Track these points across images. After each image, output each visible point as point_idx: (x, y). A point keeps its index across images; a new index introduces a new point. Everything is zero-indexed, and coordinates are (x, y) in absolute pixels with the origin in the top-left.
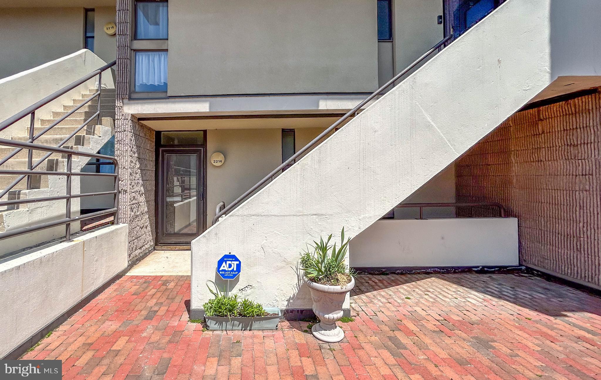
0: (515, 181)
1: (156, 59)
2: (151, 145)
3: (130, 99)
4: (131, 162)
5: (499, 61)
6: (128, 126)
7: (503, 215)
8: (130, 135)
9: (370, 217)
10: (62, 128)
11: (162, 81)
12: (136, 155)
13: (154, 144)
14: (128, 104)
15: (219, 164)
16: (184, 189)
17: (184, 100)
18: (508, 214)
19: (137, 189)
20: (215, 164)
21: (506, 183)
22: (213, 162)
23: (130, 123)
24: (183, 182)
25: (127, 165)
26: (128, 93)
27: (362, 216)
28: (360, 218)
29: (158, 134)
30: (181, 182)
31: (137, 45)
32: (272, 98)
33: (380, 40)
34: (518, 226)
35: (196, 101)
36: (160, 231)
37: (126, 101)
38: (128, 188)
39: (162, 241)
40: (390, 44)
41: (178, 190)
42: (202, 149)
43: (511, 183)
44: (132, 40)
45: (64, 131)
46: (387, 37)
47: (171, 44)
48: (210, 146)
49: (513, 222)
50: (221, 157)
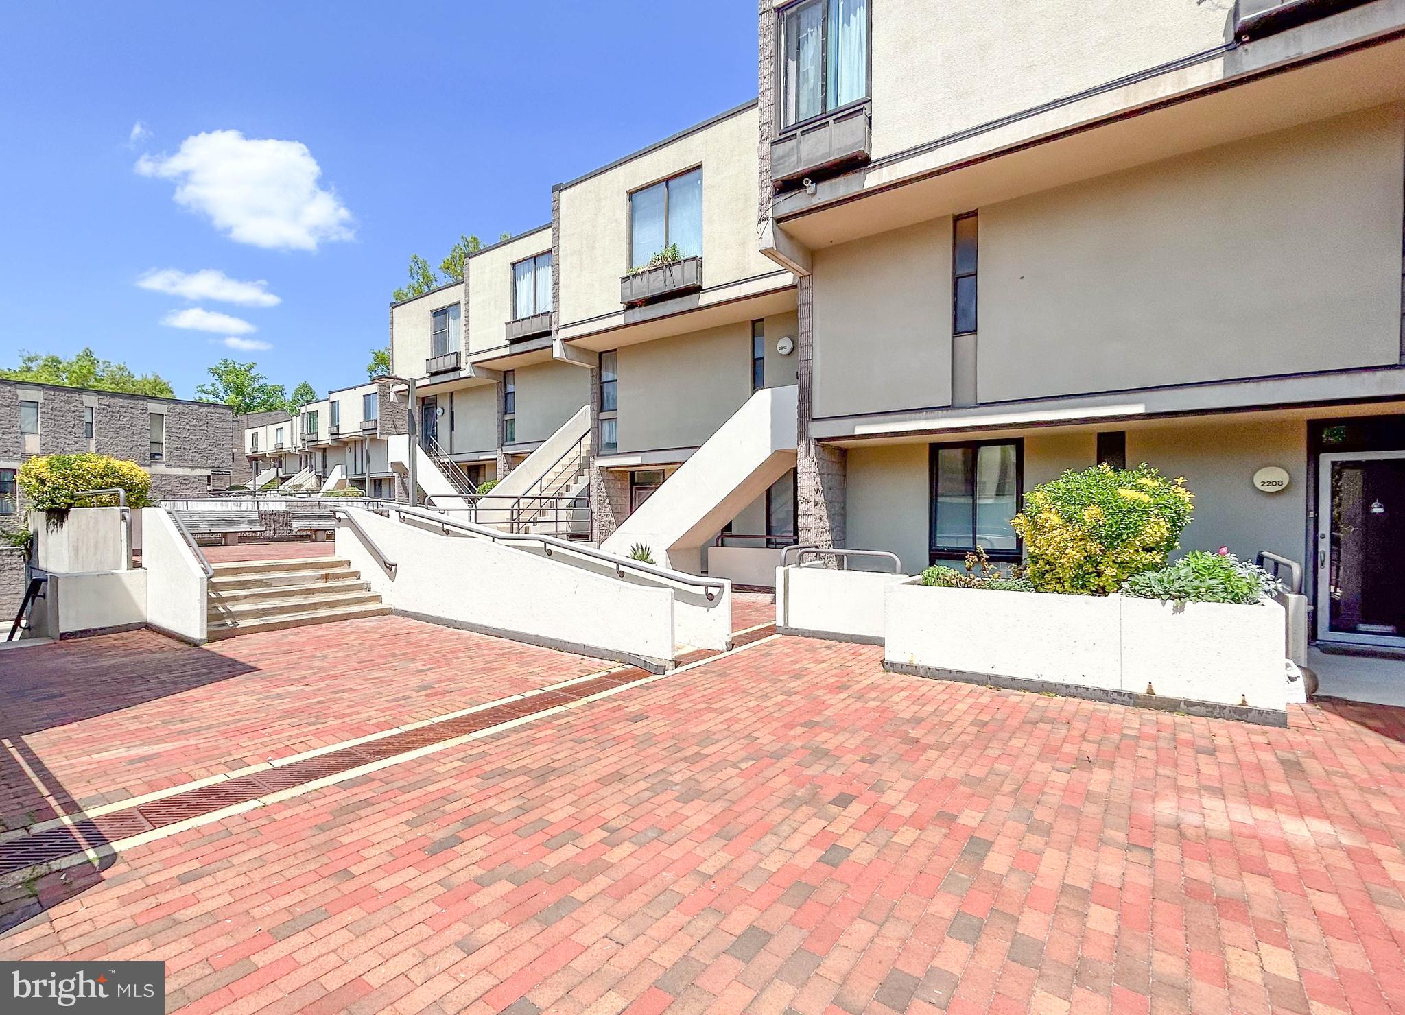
3: (598, 456)
8: (598, 481)
11: (615, 441)
12: (606, 494)
29: (632, 474)
37: (596, 457)
44: (599, 413)
47: (618, 414)
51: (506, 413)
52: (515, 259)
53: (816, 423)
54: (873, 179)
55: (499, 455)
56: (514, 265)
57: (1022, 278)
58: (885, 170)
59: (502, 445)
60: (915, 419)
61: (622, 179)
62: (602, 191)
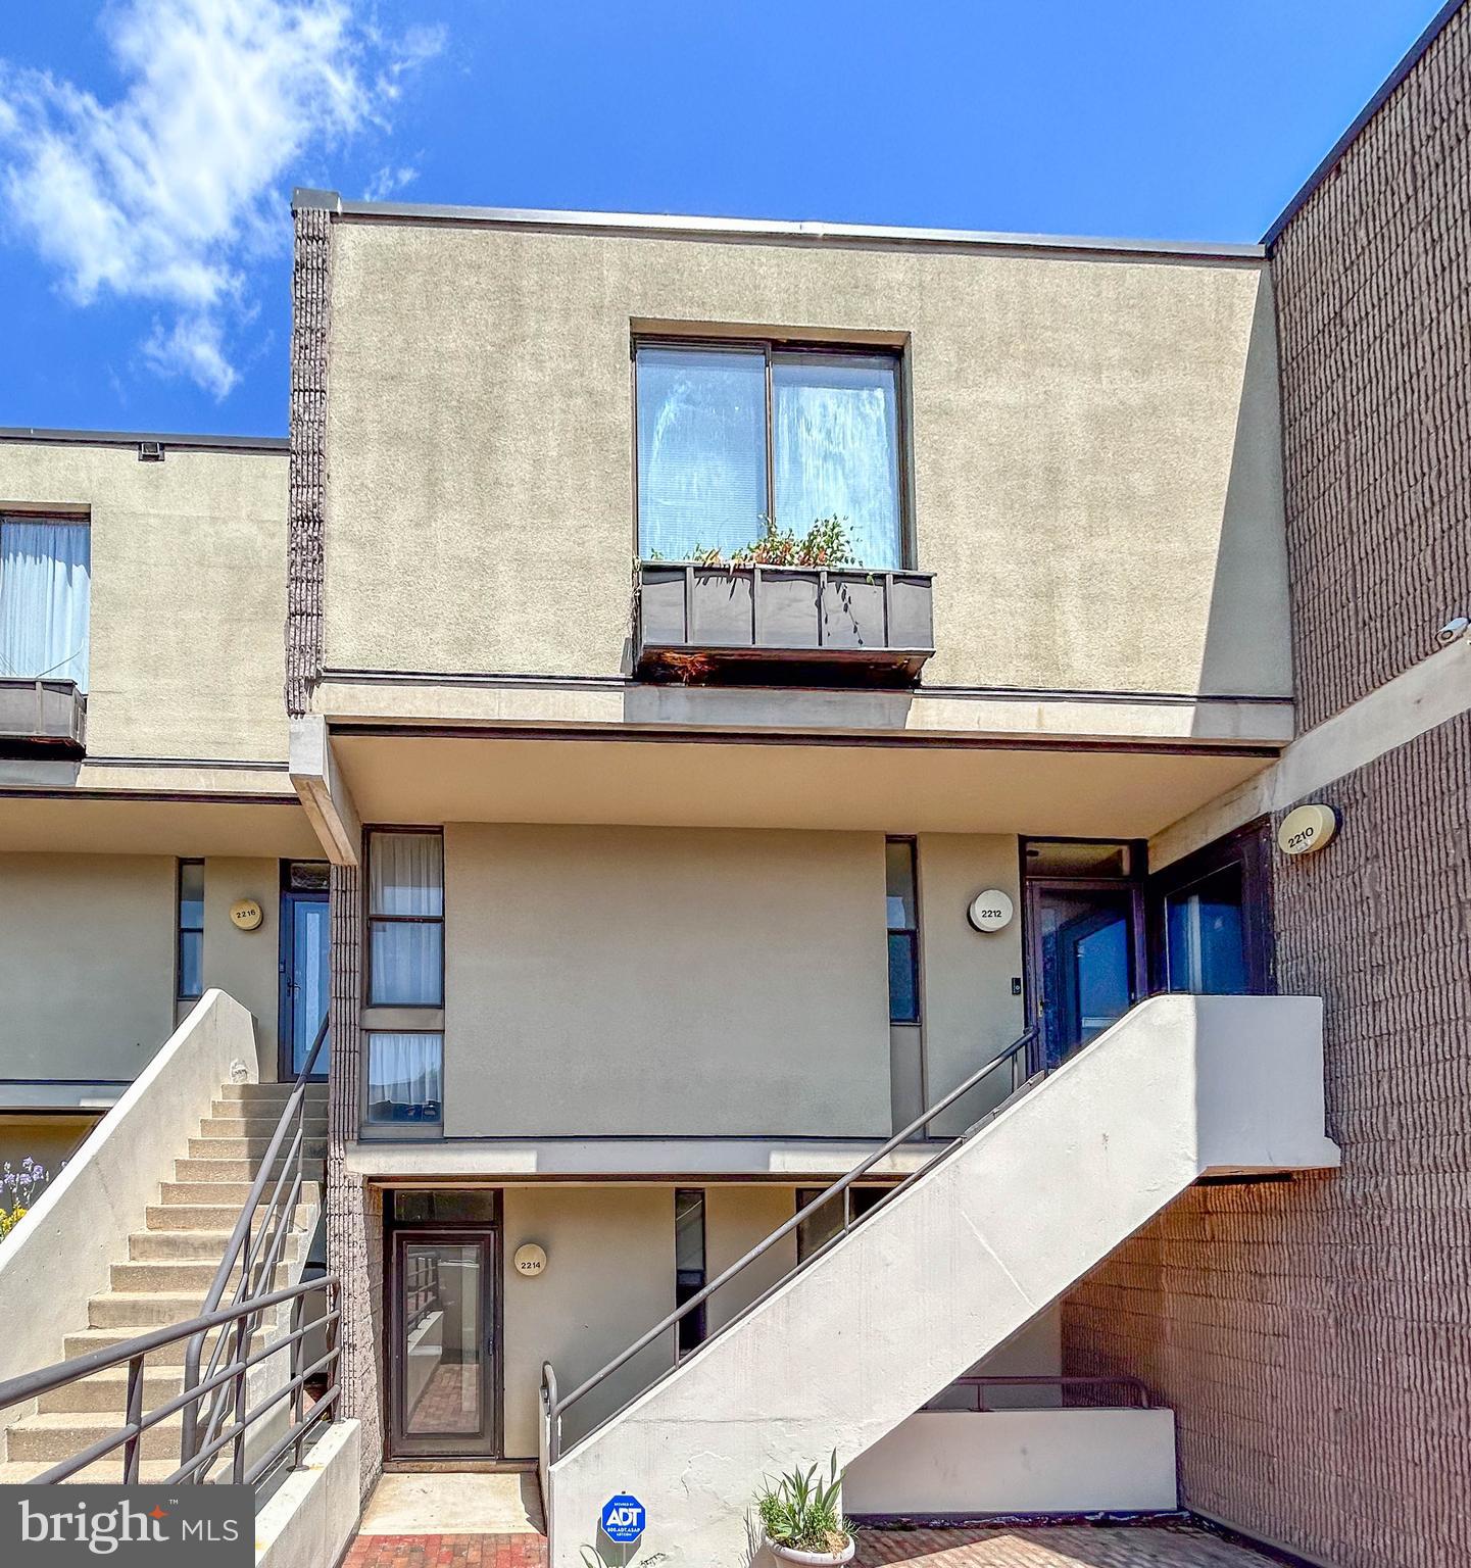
0: (1168, 1329)
1: (414, 1048)
2: (378, 1228)
3: (361, 1141)
6: (356, 1201)
7: (1145, 1403)
8: (359, 1219)
9: (880, 1424)
10: (223, 1210)
12: (367, 1261)
13: (381, 1223)
14: (355, 1152)
15: (534, 1271)
17: (482, 1145)
18: (1156, 1400)
19: (367, 1337)
20: (525, 1271)
21: (1155, 1334)
22: (519, 1267)
23: (359, 1194)
26: (356, 1129)
27: (866, 1421)
28: (861, 1425)
29: (388, 1193)
31: (374, 1019)
32: (669, 1145)
33: (895, 1021)
34: (1177, 1427)
35: (506, 1150)
36: (394, 1426)
37: (351, 1145)
38: (356, 1339)
39: (398, 1451)
40: (914, 1032)
42: (492, 1233)
43: (1163, 1334)
44: (361, 1008)
45: (228, 1217)
46: (910, 1015)
48: (511, 1227)
49: (1164, 1419)
50: (539, 1257)
61: (612, 277)
62: (529, 283)
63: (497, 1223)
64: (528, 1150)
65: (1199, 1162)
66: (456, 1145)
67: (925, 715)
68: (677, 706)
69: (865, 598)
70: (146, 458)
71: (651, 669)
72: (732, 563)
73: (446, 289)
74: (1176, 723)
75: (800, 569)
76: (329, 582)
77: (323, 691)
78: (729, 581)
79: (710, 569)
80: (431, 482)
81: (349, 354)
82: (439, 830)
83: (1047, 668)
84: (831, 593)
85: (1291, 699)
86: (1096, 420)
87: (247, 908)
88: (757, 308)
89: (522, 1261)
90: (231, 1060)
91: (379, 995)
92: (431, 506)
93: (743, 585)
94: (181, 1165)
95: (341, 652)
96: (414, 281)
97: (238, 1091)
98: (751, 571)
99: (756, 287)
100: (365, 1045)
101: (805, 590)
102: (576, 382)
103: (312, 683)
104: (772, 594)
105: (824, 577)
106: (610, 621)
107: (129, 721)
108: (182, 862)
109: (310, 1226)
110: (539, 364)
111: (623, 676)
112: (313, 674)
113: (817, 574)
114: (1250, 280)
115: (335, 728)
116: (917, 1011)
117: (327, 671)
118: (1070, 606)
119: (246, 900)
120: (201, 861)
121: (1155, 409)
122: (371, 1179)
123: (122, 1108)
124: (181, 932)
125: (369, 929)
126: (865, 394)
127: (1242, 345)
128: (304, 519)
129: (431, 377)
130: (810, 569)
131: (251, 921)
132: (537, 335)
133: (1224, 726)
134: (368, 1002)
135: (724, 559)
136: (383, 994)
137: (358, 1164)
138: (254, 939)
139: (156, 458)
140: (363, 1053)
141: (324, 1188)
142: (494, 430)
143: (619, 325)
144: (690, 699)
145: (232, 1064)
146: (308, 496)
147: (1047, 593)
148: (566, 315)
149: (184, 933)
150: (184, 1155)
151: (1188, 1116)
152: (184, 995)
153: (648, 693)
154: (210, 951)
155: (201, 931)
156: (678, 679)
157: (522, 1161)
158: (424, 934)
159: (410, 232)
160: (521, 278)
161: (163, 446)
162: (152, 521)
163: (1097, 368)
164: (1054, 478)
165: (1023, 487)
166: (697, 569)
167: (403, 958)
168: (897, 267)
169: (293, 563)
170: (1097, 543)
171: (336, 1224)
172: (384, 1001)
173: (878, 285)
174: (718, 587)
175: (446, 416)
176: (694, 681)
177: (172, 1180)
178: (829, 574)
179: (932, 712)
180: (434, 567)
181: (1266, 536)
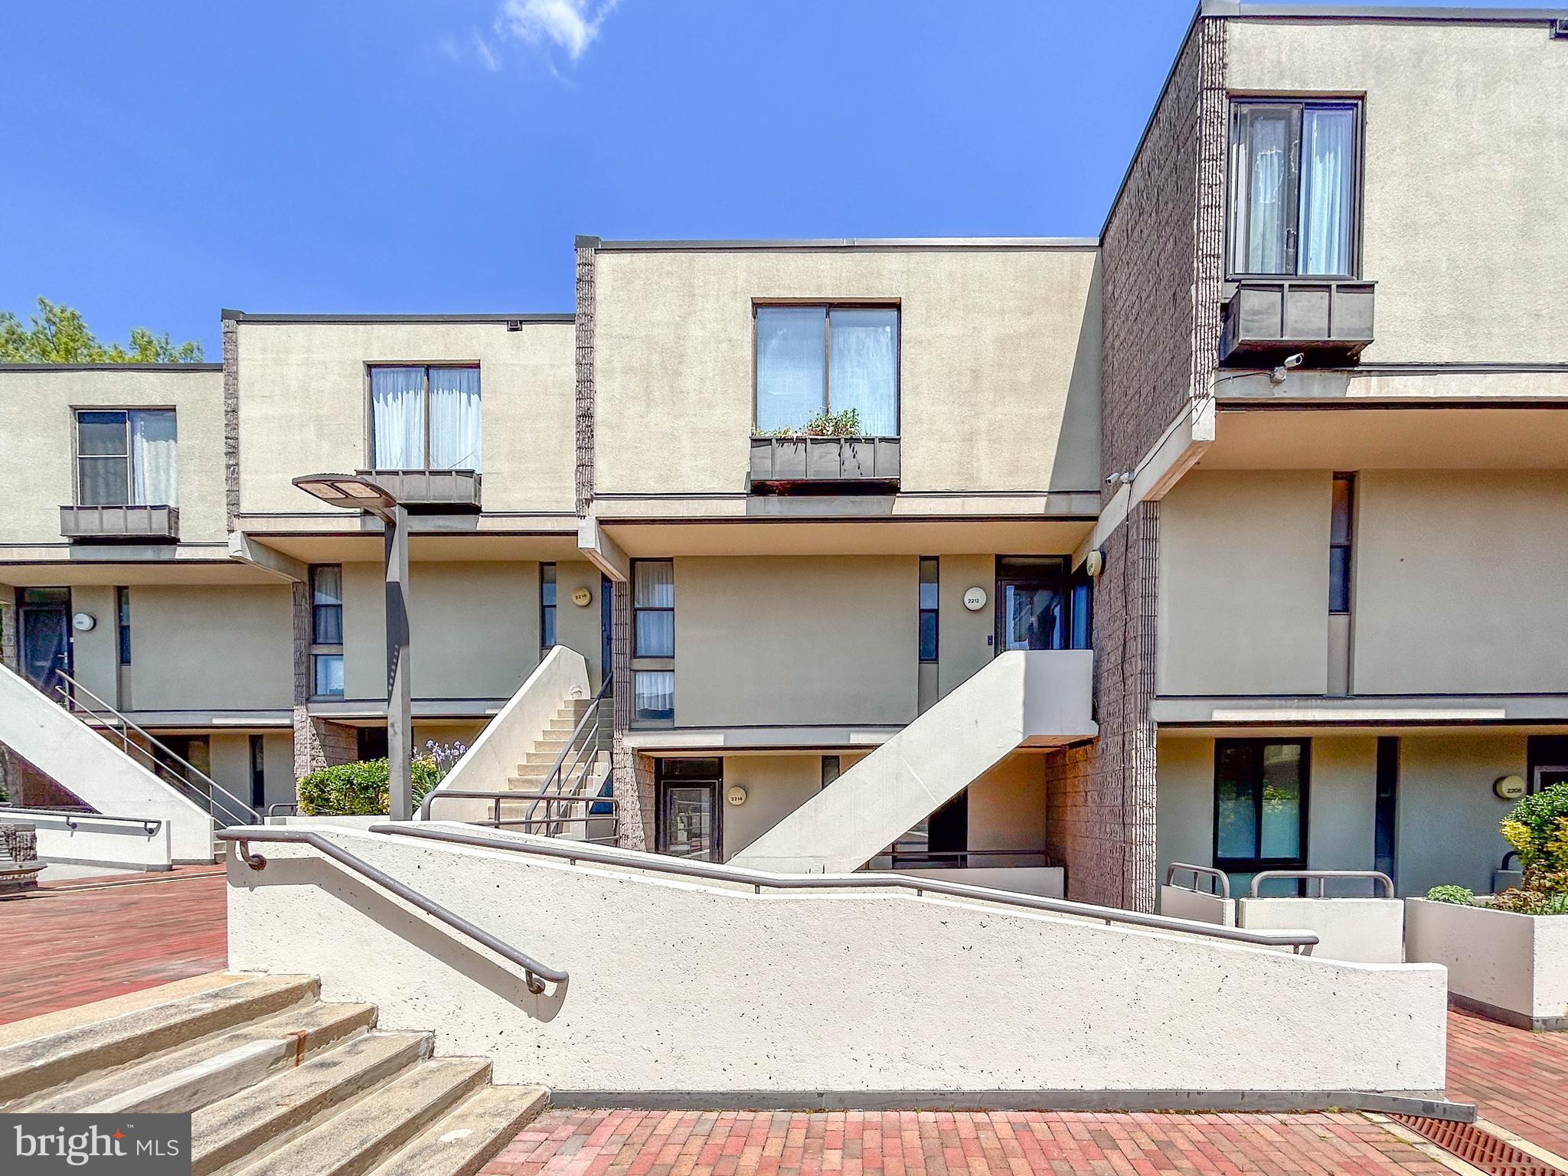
1: (660, 680)
2: (650, 779)
3: (631, 729)
4: (633, 802)
5: (976, 722)
6: (629, 762)
7: (1049, 864)
8: (630, 771)
11: (668, 707)
12: (637, 794)
13: (653, 775)
14: (628, 735)
15: (738, 802)
16: (691, 835)
17: (694, 731)
19: (637, 834)
20: (734, 802)
22: (730, 800)
23: (630, 758)
24: (690, 824)
25: (629, 806)
26: (628, 723)
29: (658, 761)
30: (686, 823)
31: (638, 664)
33: (924, 660)
34: (1066, 877)
35: (708, 733)
37: (626, 732)
38: (630, 833)
41: (682, 836)
42: (716, 781)
44: (631, 658)
47: (678, 663)
48: (728, 777)
50: (741, 793)
51: (315, 642)
52: (375, 357)
53: (1160, 702)
54: (1358, 388)
55: (301, 719)
56: (370, 367)
57: (1402, 560)
58: (1374, 380)
59: (307, 700)
60: (1286, 707)
61: (742, 276)
62: (699, 282)
63: (720, 775)
64: (720, 733)
65: (1024, 734)
66: (681, 731)
67: (902, 506)
68: (773, 506)
69: (864, 450)
70: (512, 330)
71: (760, 489)
72: (795, 436)
73: (655, 287)
74: (1037, 506)
75: (830, 437)
76: (596, 447)
77: (594, 504)
78: (794, 444)
79: (784, 439)
80: (648, 392)
81: (605, 325)
82: (671, 560)
83: (967, 479)
84: (847, 450)
85: (1099, 492)
86: (1001, 342)
87: (581, 593)
88: (819, 288)
89: (732, 796)
90: (570, 685)
91: (641, 652)
92: (648, 405)
93: (801, 446)
94: (538, 744)
95: (603, 483)
96: (639, 283)
97: (573, 703)
98: (805, 439)
99: (819, 277)
100: (633, 679)
101: (834, 448)
102: (723, 335)
103: (588, 501)
104: (817, 450)
105: (842, 441)
106: (738, 463)
107: (506, 490)
108: (542, 565)
109: (603, 774)
110: (704, 328)
111: (745, 492)
112: (589, 497)
113: (839, 440)
114: (1092, 256)
115: (602, 522)
116: (937, 655)
117: (596, 494)
118: (982, 444)
119: (581, 589)
120: (554, 564)
121: (1034, 334)
122: (640, 750)
123: (503, 714)
124: (543, 608)
125: (635, 616)
126: (880, 330)
127: (1083, 296)
128: (584, 416)
129: (647, 336)
130: (835, 437)
131: (584, 601)
132: (703, 309)
133: (1061, 506)
134: (634, 654)
135: (791, 434)
136: (643, 651)
137: (631, 741)
138: (586, 611)
139: (517, 330)
140: (632, 683)
141: (612, 754)
142: (680, 363)
143: (745, 302)
144: (780, 502)
145: (571, 688)
146: (585, 404)
147: (970, 438)
148: (718, 299)
149: (545, 610)
150: (541, 739)
151: (1020, 712)
152: (545, 645)
153: (758, 500)
154: (561, 620)
155: (555, 606)
156: (773, 492)
157: (717, 739)
158: (665, 616)
159: (637, 256)
160: (694, 278)
161: (521, 322)
162: (517, 368)
163: (1003, 312)
164: (976, 375)
165: (958, 381)
166: (777, 440)
167: (654, 631)
168: (895, 260)
169: (578, 439)
170: (998, 410)
171: (618, 773)
172: (644, 654)
173: (885, 271)
174: (789, 448)
175: (656, 357)
176: (781, 494)
177: (533, 751)
178: (845, 439)
179: (906, 505)
180: (650, 438)
181: (1089, 403)
